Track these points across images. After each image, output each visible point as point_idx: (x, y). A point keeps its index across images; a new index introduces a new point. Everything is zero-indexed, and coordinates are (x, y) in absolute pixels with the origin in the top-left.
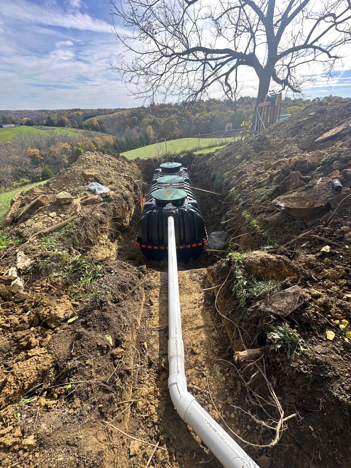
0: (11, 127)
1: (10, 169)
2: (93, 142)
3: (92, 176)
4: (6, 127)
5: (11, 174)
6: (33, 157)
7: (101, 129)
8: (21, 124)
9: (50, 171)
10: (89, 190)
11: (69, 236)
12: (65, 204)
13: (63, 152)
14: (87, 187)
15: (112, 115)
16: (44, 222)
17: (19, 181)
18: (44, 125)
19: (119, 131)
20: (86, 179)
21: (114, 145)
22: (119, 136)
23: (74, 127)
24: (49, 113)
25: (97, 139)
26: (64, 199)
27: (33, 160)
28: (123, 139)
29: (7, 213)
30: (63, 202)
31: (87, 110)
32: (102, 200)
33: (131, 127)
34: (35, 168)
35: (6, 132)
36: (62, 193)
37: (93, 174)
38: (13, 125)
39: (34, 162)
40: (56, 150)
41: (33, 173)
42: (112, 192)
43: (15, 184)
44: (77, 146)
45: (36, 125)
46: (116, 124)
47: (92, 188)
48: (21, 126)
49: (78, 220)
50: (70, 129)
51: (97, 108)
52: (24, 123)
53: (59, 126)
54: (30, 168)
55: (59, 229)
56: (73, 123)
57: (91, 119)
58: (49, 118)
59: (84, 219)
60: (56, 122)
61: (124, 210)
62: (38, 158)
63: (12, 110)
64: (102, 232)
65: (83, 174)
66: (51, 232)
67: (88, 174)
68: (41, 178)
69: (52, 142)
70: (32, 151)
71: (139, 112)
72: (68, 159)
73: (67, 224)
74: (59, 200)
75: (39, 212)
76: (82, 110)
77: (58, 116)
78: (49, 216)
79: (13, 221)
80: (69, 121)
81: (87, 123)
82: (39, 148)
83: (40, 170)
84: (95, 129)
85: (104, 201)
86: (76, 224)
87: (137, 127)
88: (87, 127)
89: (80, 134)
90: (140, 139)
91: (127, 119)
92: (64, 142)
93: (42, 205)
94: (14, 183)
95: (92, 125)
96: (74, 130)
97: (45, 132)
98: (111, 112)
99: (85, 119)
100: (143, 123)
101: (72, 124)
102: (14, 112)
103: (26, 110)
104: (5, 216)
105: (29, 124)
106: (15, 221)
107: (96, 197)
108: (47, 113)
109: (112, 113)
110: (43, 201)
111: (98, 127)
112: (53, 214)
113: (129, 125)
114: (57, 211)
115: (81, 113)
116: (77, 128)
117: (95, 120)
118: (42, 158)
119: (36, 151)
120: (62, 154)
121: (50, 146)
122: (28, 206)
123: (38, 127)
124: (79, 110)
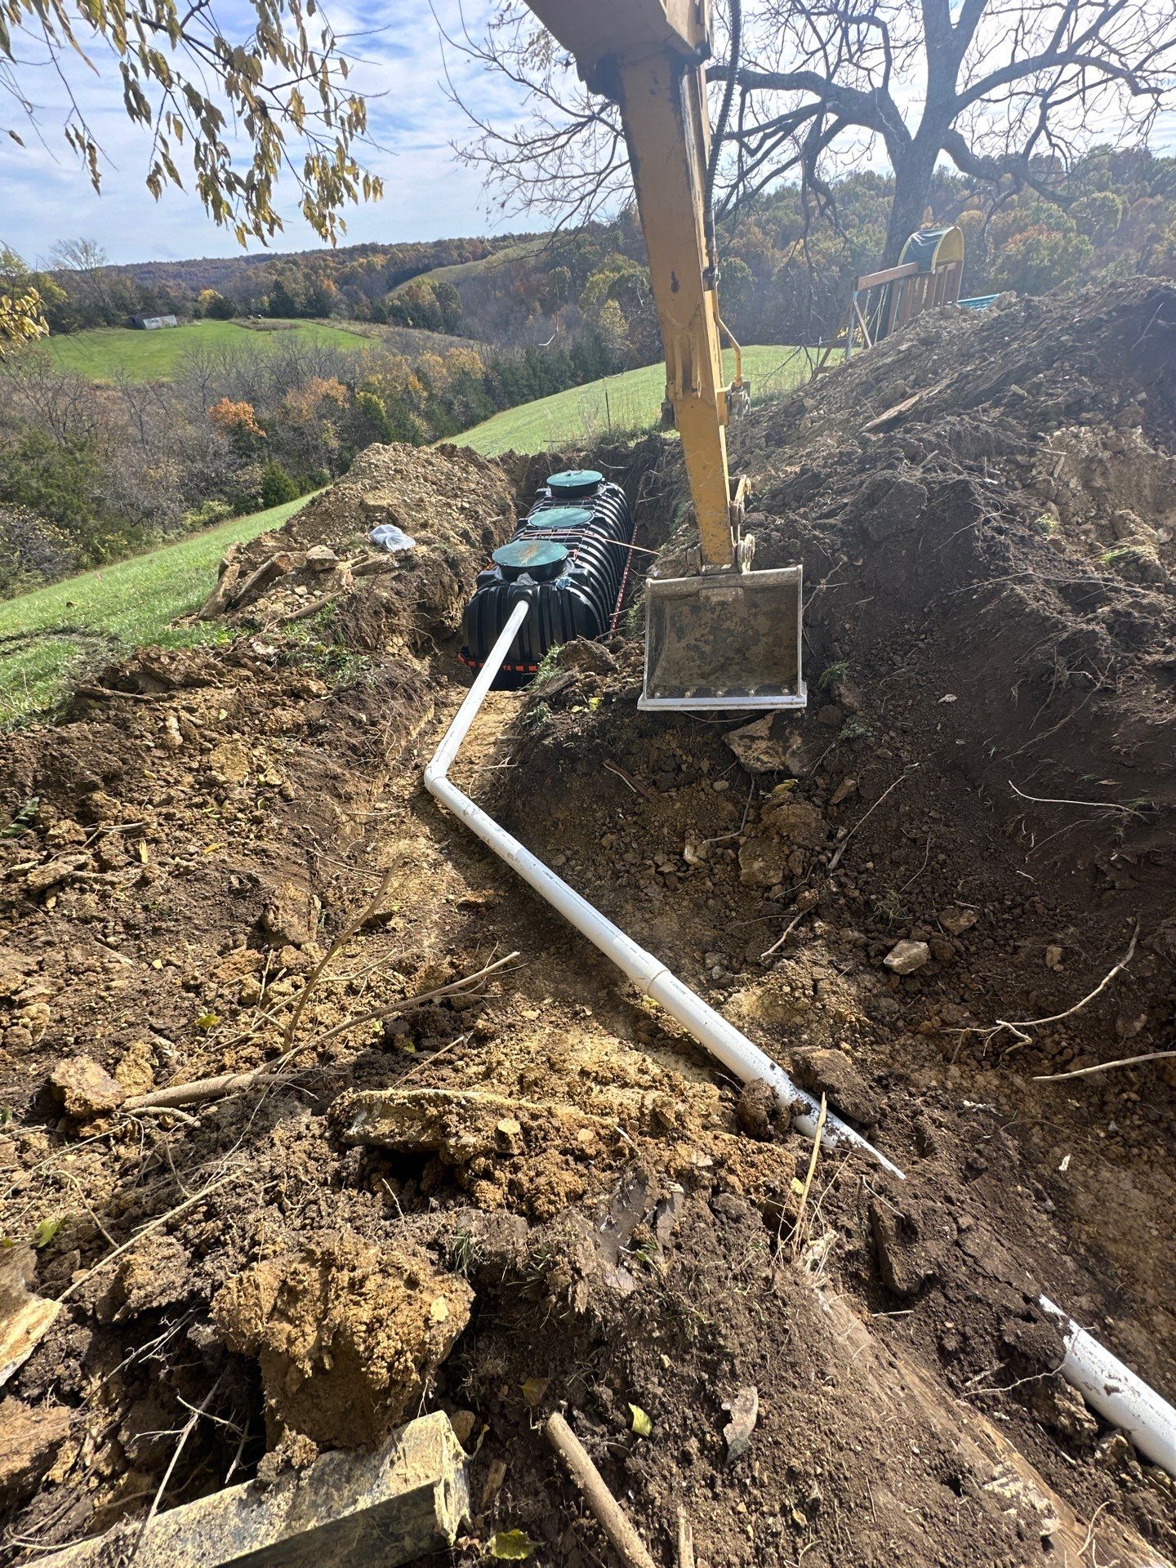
0: (167, 326)
1: (173, 471)
2: (417, 371)
3: (381, 508)
4: (154, 325)
5: (178, 488)
6: (237, 431)
7: (446, 322)
8: (197, 316)
9: (285, 476)
10: (374, 543)
11: (327, 626)
12: (323, 571)
13: (324, 411)
14: (369, 536)
15: (481, 264)
16: (286, 604)
17: (200, 508)
18: (266, 315)
19: (504, 326)
20: (369, 516)
21: (487, 380)
22: (504, 345)
23: (357, 318)
24: (279, 265)
25: (431, 358)
26: (322, 561)
27: (236, 441)
28: (518, 355)
29: (218, 588)
30: (318, 567)
31: (401, 247)
32: (396, 564)
33: (549, 309)
34: (242, 466)
35: (155, 345)
36: (316, 549)
37: (384, 503)
38: (172, 320)
39: (240, 448)
40: (302, 403)
41: (238, 482)
42: (424, 548)
43: (190, 518)
44: (367, 388)
45: (240, 315)
46: (497, 299)
47: (380, 537)
48: (196, 322)
49: (344, 599)
50: (345, 325)
51: (432, 239)
52: (203, 311)
53: (311, 316)
54: (229, 466)
55: (310, 614)
56: (353, 299)
57: (412, 283)
58: (278, 286)
59: (354, 598)
60: (300, 301)
61: (446, 589)
62: (249, 434)
63: (165, 260)
64: (393, 632)
65: (362, 505)
66: (299, 617)
67: (372, 503)
68: (261, 500)
69: (289, 376)
70: (233, 408)
71: (579, 247)
72: (339, 435)
73: (324, 606)
74: (310, 562)
75: (275, 586)
76: (384, 250)
77: (307, 277)
78: (294, 592)
79: (228, 605)
80: (341, 296)
81: (399, 298)
82: (253, 400)
83: (257, 472)
84: (425, 320)
85: (400, 568)
86: (340, 606)
87: (566, 309)
88: (398, 315)
89: (378, 340)
90: (576, 353)
91: (535, 278)
92: (326, 377)
93: (281, 573)
94: (188, 514)
95: (417, 307)
96: (358, 327)
97: (269, 338)
98: (478, 249)
99: (395, 281)
100: (591, 289)
101: (350, 307)
102: (171, 269)
103: (209, 257)
104: (214, 594)
105: (220, 311)
106: (233, 604)
107: (384, 558)
108: (273, 266)
109: (484, 256)
110: (282, 565)
111: (434, 313)
112: (302, 590)
113: (542, 302)
114: (307, 585)
115: (379, 260)
116: (366, 320)
117: (425, 285)
118: (263, 433)
119: (245, 409)
120: (322, 417)
121: (285, 392)
122: (253, 576)
123: (247, 323)
124: (373, 249)
